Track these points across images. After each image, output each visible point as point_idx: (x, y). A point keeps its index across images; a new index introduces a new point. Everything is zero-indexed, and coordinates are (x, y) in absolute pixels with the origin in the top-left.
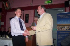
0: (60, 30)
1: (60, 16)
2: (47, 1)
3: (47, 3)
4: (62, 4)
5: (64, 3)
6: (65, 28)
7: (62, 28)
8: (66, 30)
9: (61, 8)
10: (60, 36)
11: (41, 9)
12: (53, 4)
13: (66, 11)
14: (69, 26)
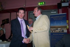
0: (53, 32)
1: (53, 17)
2: (40, 3)
3: (40, 4)
4: (55, 5)
5: (57, 4)
6: (58, 30)
7: (55, 30)
8: (60, 31)
9: (54, 10)
10: (53, 38)
11: (38, 11)
12: (46, 5)
13: (58, 13)
14: (62, 28)
